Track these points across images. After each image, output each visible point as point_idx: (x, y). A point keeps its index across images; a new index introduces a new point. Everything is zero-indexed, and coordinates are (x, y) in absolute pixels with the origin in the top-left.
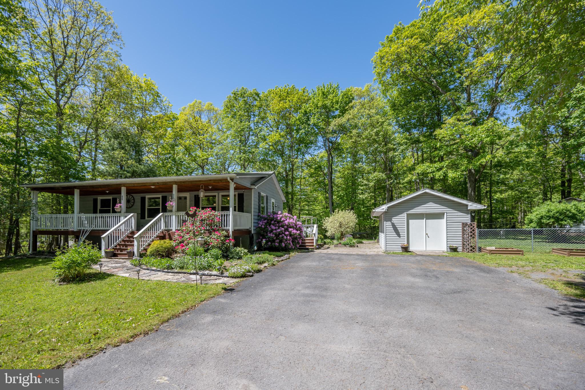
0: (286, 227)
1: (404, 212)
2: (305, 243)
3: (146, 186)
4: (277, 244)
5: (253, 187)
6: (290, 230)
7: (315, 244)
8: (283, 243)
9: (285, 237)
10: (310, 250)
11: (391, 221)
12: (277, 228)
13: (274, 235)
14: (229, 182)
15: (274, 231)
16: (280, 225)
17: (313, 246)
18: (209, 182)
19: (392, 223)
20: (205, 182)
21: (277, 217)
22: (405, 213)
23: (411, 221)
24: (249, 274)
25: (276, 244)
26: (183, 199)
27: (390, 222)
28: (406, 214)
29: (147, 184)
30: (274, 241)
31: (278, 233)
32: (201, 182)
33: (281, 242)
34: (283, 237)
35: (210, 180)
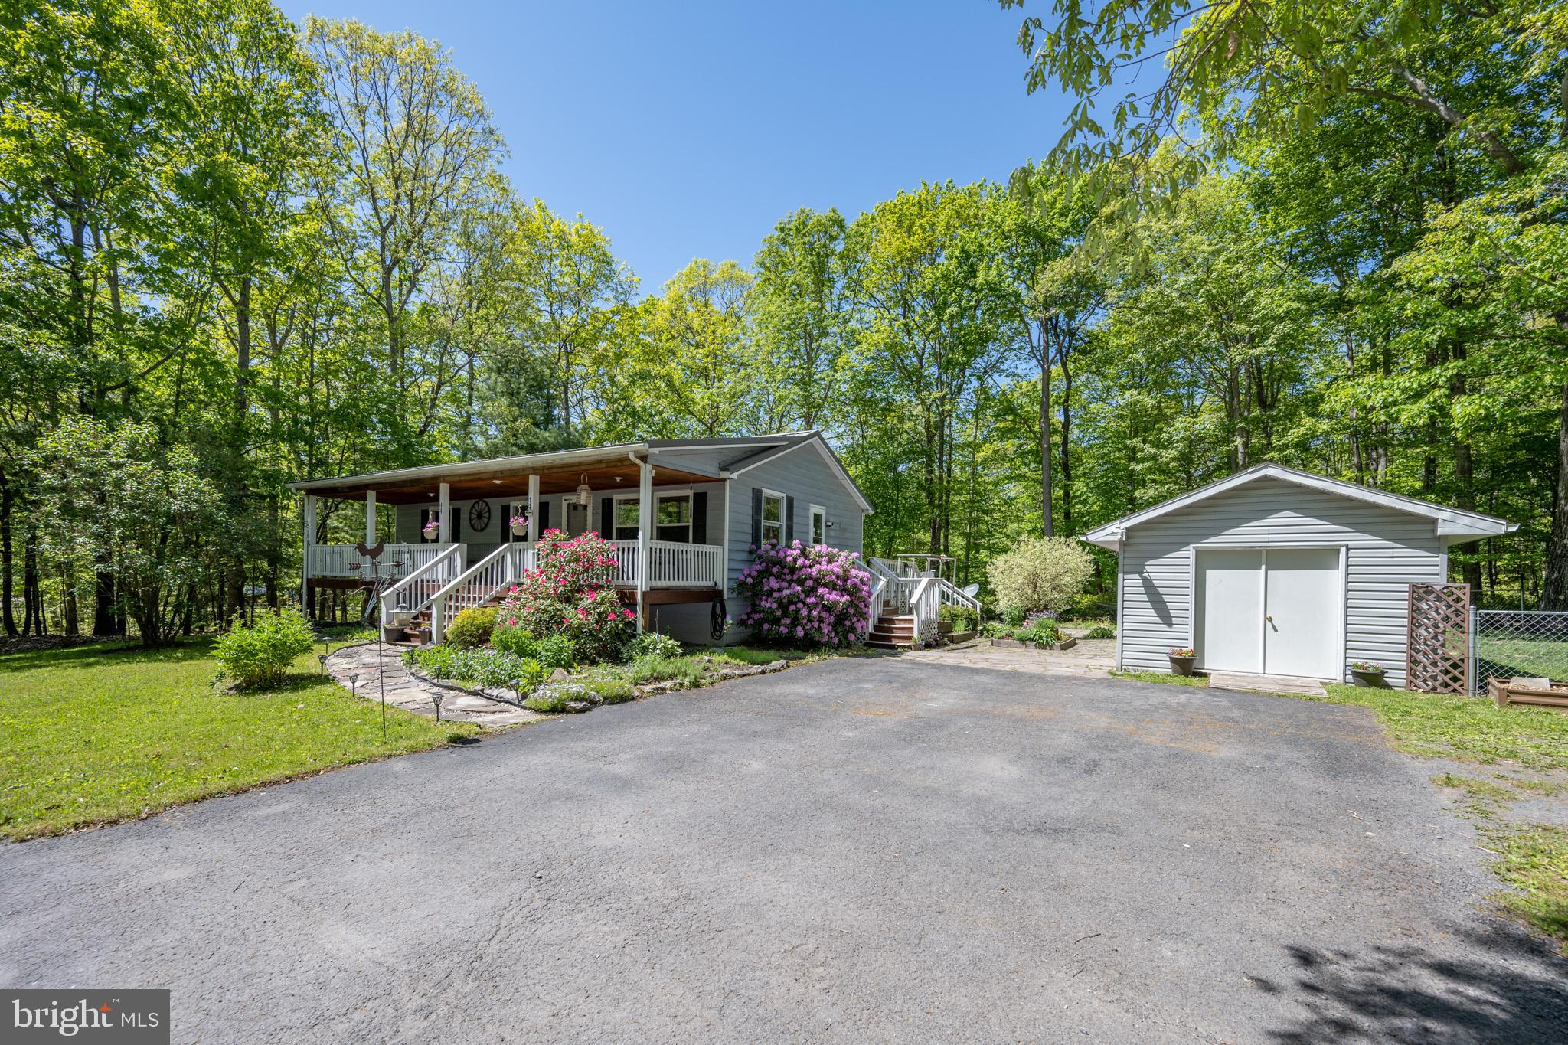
0: (810, 583)
1: (1188, 544)
2: (891, 630)
3: (479, 479)
4: (784, 630)
5: (724, 475)
6: (821, 591)
7: (915, 634)
8: (799, 628)
9: (804, 612)
10: (900, 649)
11: (1141, 573)
12: (785, 584)
13: (775, 606)
14: (635, 465)
15: (775, 595)
16: (795, 577)
17: (909, 638)
18: (597, 466)
19: (1144, 579)
20: (591, 467)
21: (786, 556)
22: (1191, 547)
23: (1212, 575)
24: (573, 704)
25: (782, 628)
26: (580, 509)
27: (1137, 576)
28: (1192, 554)
29: (482, 476)
30: (776, 621)
31: (785, 601)
32: (583, 468)
33: (795, 622)
34: (798, 611)
35: (600, 462)
